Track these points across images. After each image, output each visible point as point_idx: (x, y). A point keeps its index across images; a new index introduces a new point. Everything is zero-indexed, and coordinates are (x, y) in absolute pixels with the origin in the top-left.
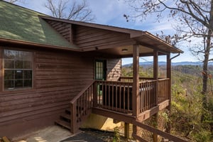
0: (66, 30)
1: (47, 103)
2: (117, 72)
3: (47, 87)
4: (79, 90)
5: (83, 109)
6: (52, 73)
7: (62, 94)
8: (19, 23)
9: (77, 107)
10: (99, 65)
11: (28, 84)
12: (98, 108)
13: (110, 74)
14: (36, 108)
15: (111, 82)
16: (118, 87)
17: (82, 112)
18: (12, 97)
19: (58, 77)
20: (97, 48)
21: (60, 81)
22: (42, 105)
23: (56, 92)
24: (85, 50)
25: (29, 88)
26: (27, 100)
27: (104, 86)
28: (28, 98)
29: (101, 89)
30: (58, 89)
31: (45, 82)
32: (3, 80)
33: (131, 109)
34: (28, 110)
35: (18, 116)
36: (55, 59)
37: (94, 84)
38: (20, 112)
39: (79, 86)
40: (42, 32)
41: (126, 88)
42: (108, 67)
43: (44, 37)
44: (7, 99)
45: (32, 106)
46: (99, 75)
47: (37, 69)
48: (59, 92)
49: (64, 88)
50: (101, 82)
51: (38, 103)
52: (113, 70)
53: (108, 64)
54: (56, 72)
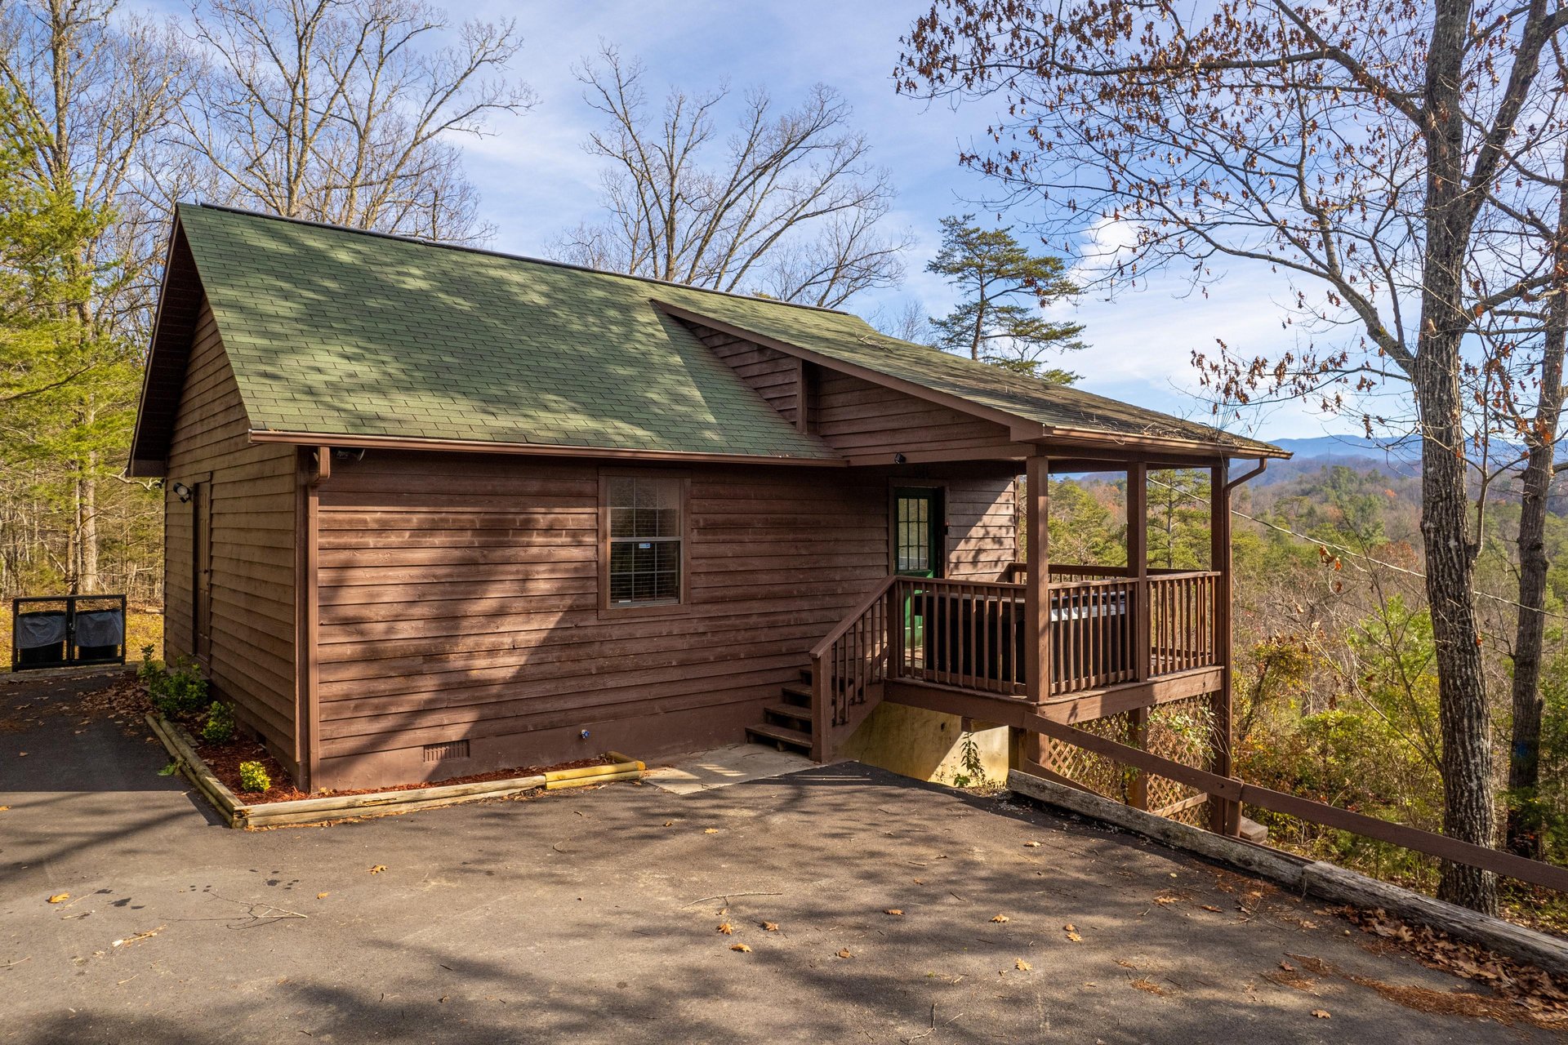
0: (779, 379)
1: (722, 659)
2: (998, 540)
3: (721, 600)
4: (833, 615)
5: (851, 682)
6: (737, 548)
7: (772, 626)
8: (621, 371)
9: (834, 680)
10: (913, 512)
11: (667, 587)
12: (907, 679)
13: (960, 552)
14: (691, 673)
15: (966, 586)
16: (980, 604)
17: (849, 690)
18: (627, 630)
19: (756, 563)
20: (903, 459)
21: (764, 578)
22: (705, 662)
23: (753, 620)
24: (855, 462)
25: (674, 602)
26: (664, 643)
27: (930, 600)
28: (669, 635)
29: (917, 610)
30: (757, 607)
31: (717, 580)
32: (609, 574)
33: (1021, 678)
34: (668, 678)
35: (645, 693)
36: (747, 498)
37: (891, 592)
38: (647, 679)
39: (829, 601)
40: (696, 394)
41: (1006, 606)
42: (950, 521)
43: (711, 419)
44: (616, 633)
45: (682, 665)
46: (913, 556)
47: (695, 536)
48: (763, 620)
49: (780, 606)
50: (917, 585)
51: (697, 655)
52: (977, 532)
53: (950, 508)
54: (751, 547)
